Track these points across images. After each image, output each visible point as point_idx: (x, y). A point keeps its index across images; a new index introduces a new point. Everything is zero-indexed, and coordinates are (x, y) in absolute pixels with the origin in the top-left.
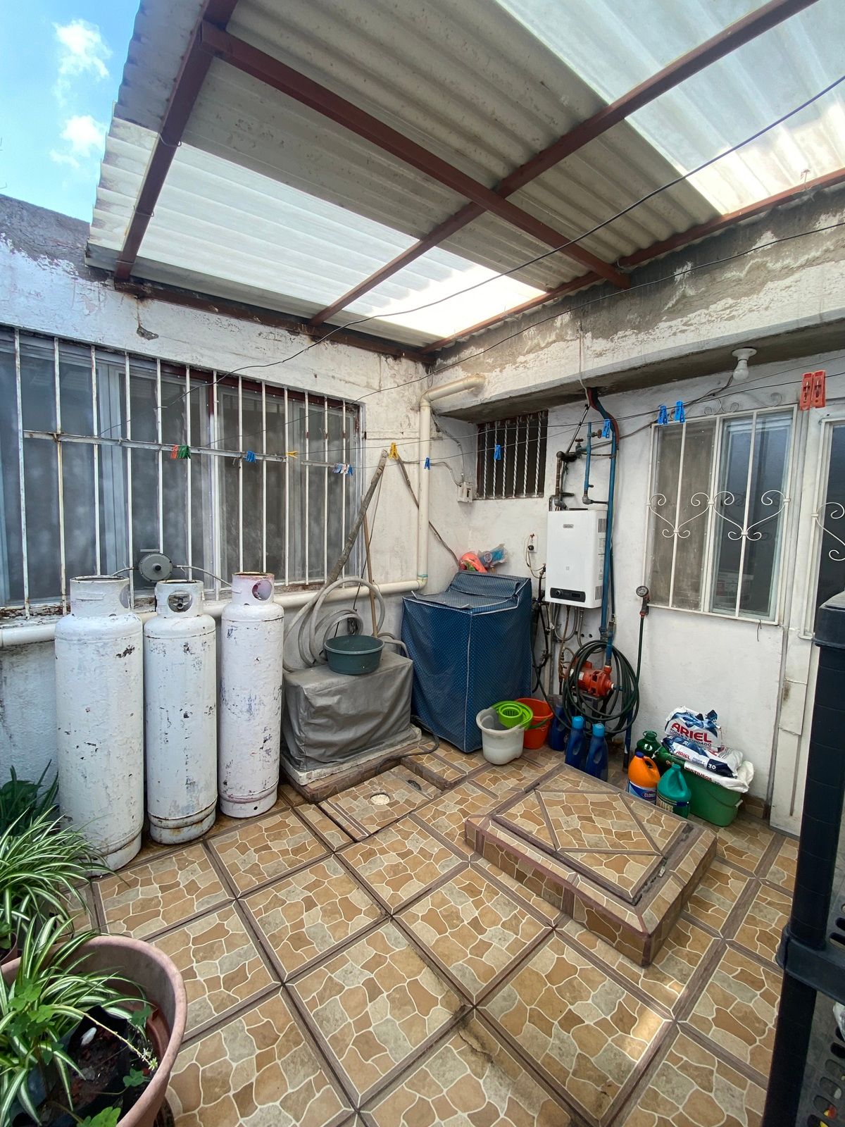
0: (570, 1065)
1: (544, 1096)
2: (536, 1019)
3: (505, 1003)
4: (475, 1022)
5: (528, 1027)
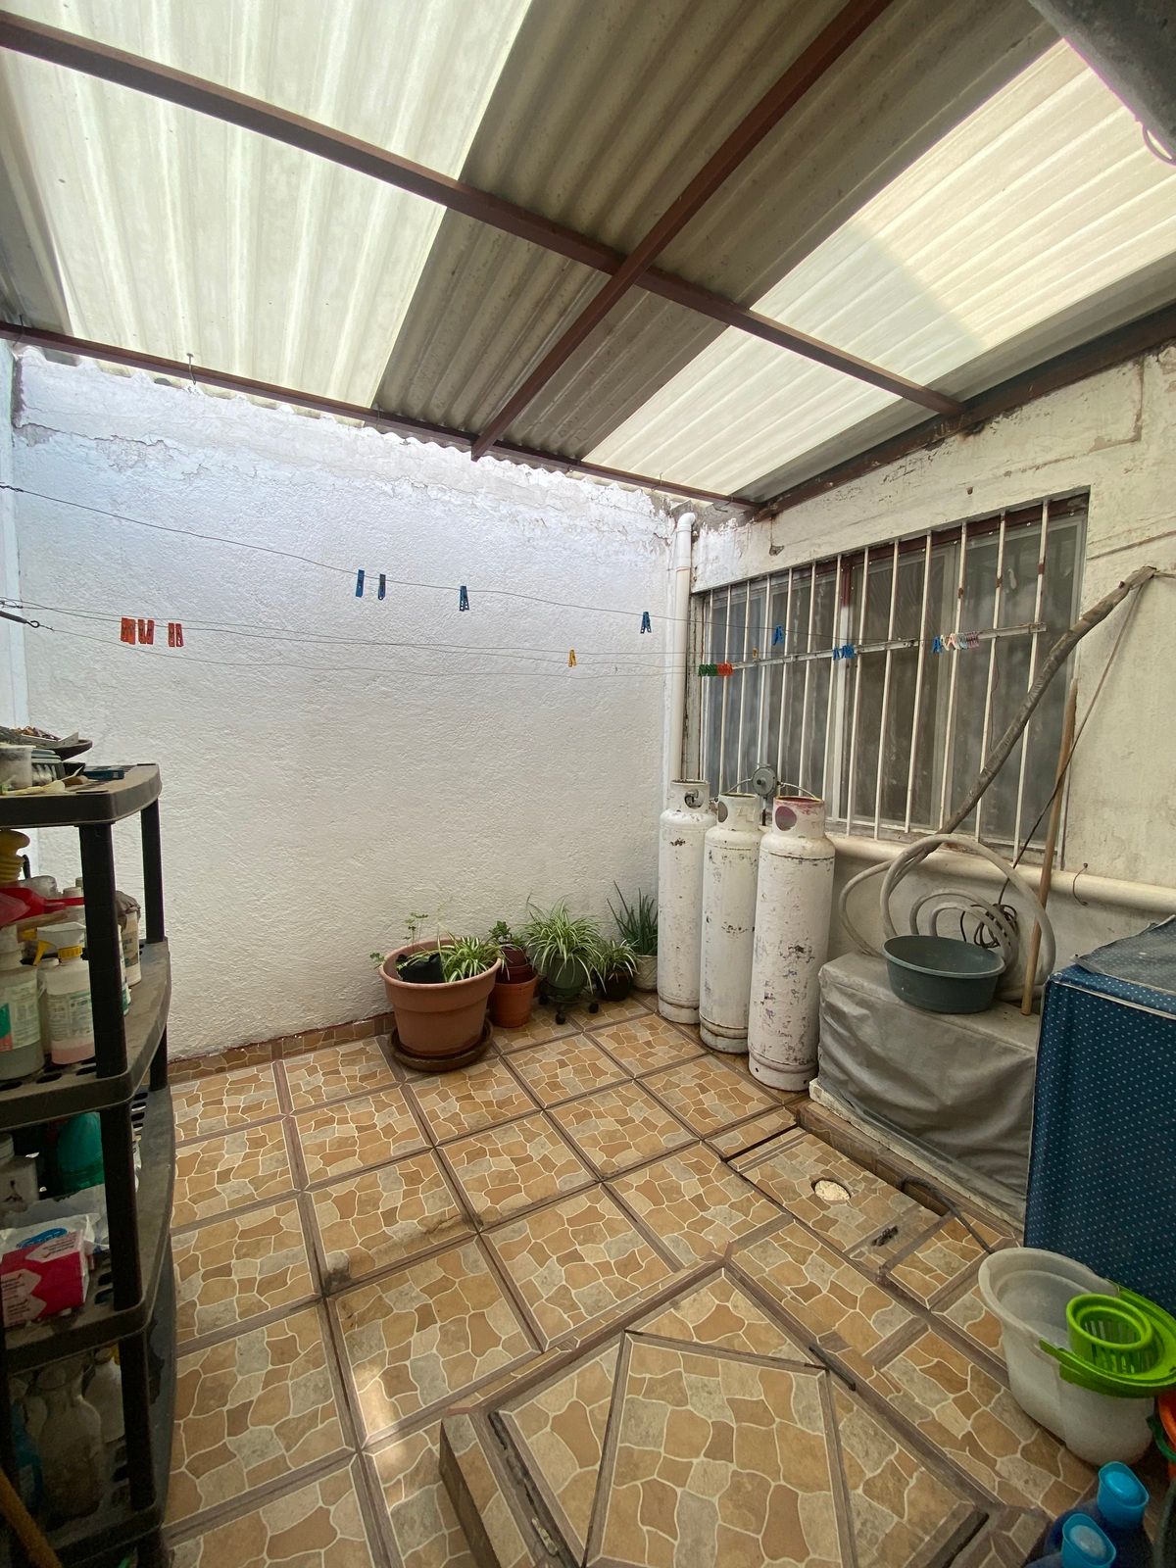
0: (389, 1298)
1: (380, 1264)
2: (443, 1285)
3: (471, 1260)
4: (467, 1230)
5: (440, 1273)
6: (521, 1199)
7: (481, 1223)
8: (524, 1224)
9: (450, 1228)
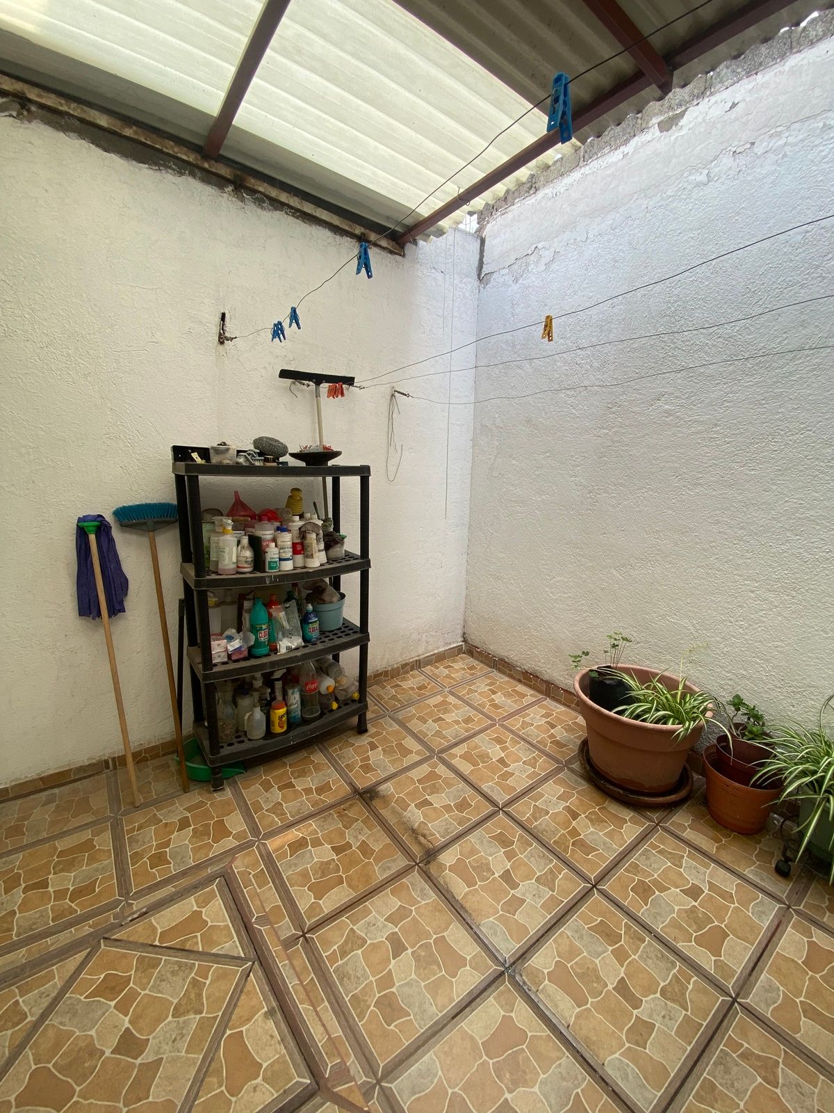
0: (357, 824)
1: (384, 812)
2: (368, 852)
3: (390, 865)
4: (419, 854)
5: (378, 847)
6: (460, 889)
7: (428, 863)
8: (432, 896)
9: (420, 843)
